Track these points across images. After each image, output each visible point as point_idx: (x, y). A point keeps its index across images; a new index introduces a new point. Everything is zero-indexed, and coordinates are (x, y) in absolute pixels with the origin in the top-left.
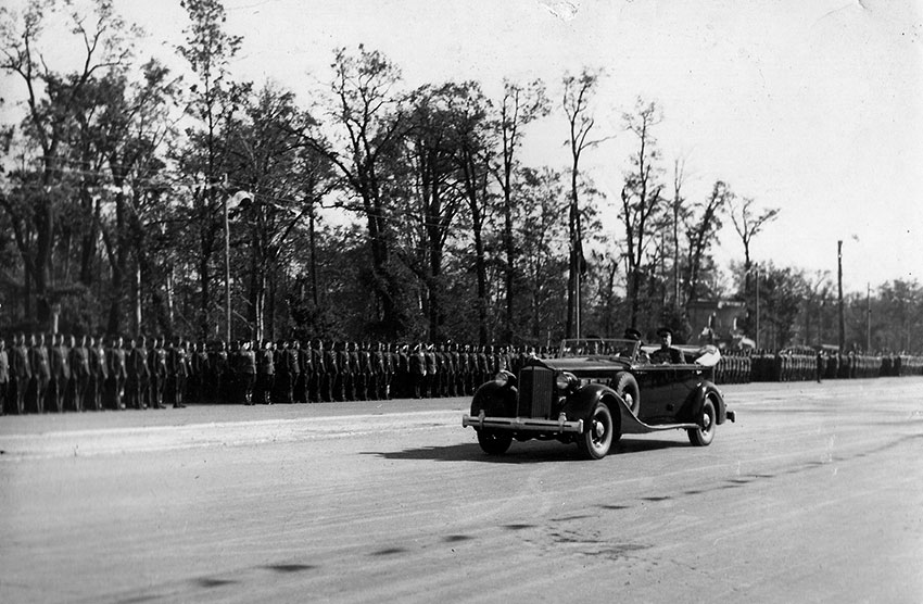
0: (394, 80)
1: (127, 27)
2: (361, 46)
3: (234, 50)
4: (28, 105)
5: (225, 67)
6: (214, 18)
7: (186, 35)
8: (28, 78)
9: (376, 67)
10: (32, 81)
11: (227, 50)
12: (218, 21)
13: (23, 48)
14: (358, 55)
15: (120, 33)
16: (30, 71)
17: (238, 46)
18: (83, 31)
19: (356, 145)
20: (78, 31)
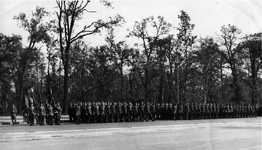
0: (239, 33)
1: (167, 24)
2: (229, 25)
3: (193, 28)
4: (143, 45)
5: (190, 32)
6: (187, 20)
7: (180, 25)
8: (143, 38)
9: (234, 30)
10: (144, 39)
11: (191, 28)
12: (188, 21)
13: (142, 31)
14: (228, 27)
15: (165, 26)
16: (143, 36)
17: (193, 27)
18: (156, 26)
19: (229, 51)
20: (155, 26)
